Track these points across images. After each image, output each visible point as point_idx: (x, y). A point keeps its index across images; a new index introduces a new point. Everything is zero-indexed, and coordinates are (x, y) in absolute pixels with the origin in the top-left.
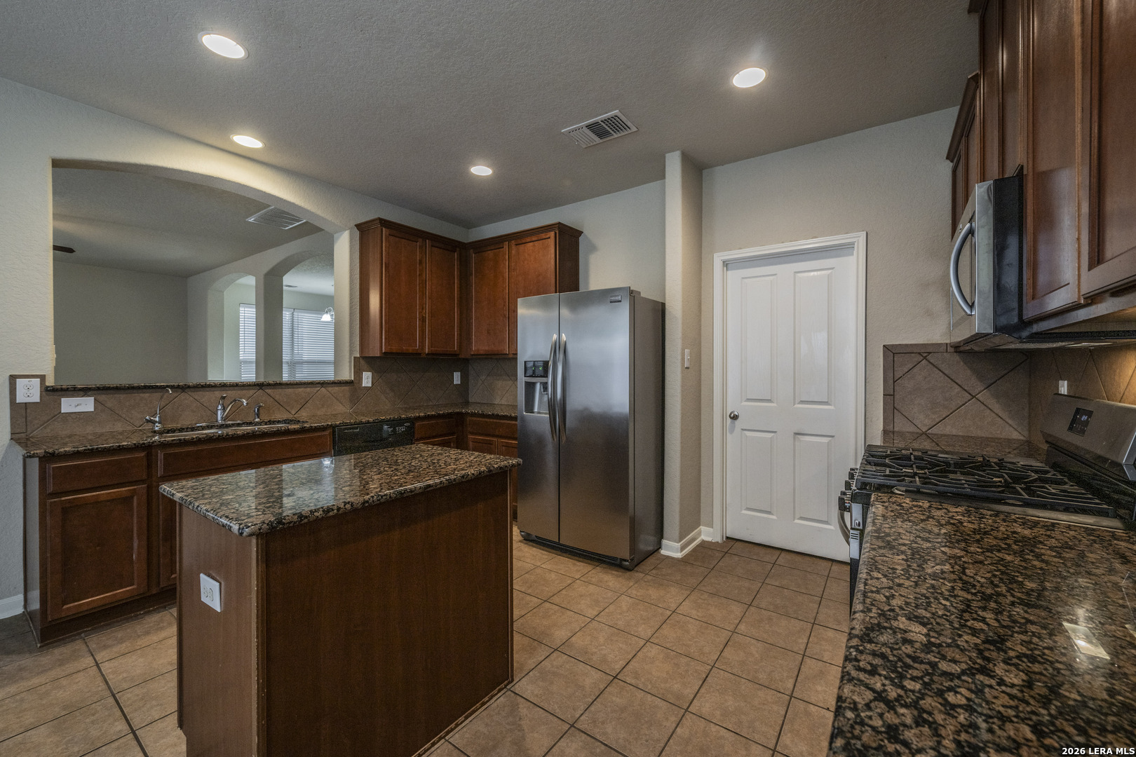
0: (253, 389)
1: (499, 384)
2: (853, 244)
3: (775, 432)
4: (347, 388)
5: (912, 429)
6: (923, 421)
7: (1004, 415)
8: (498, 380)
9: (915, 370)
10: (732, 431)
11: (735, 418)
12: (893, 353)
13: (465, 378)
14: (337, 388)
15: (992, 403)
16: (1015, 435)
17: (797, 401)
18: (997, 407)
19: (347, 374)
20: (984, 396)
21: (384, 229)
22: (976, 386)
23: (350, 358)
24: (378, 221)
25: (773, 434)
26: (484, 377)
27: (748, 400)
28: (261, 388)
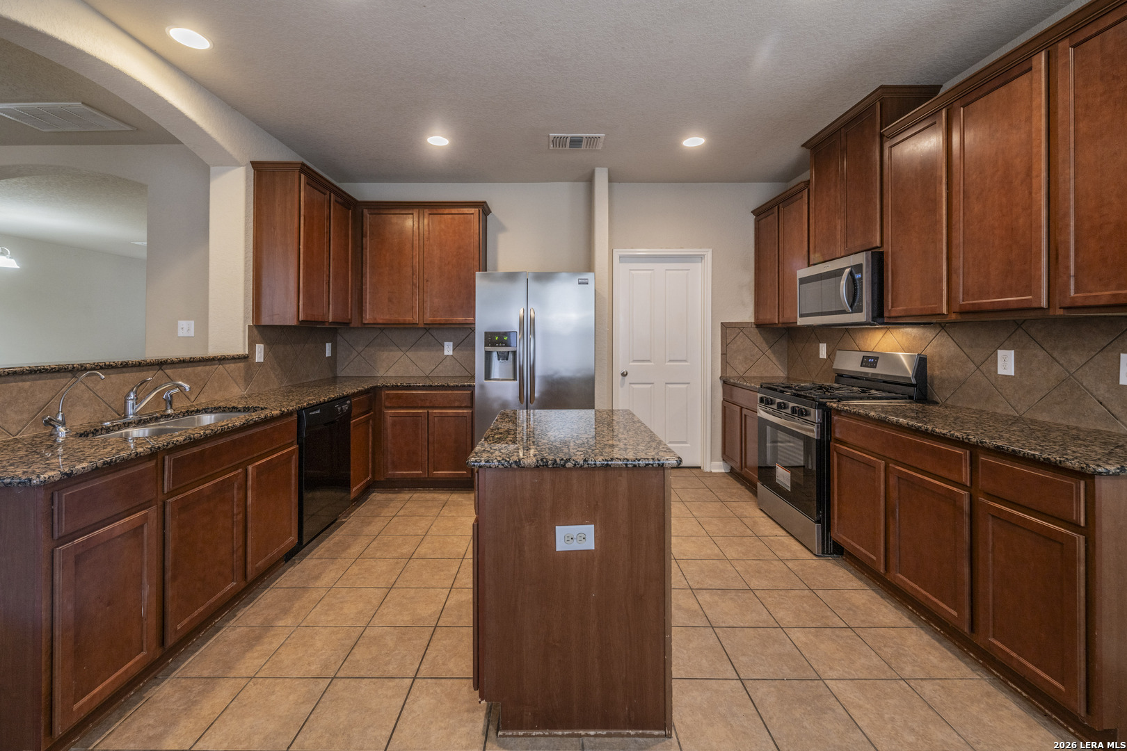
0: (152, 370)
1: (384, 355)
2: (704, 255)
3: (653, 383)
4: (241, 365)
5: (736, 374)
6: (741, 369)
7: (777, 363)
8: (383, 351)
9: (737, 338)
10: (622, 385)
11: (624, 375)
12: (725, 326)
13: (334, 349)
14: (233, 365)
15: (772, 356)
16: (782, 374)
17: (667, 360)
18: (774, 359)
19: (241, 348)
20: (769, 353)
21: (302, 176)
22: (765, 346)
23: (245, 326)
24: (300, 166)
25: (651, 385)
26: (361, 349)
27: (634, 361)
28: (161, 369)
